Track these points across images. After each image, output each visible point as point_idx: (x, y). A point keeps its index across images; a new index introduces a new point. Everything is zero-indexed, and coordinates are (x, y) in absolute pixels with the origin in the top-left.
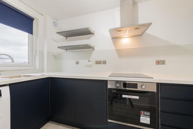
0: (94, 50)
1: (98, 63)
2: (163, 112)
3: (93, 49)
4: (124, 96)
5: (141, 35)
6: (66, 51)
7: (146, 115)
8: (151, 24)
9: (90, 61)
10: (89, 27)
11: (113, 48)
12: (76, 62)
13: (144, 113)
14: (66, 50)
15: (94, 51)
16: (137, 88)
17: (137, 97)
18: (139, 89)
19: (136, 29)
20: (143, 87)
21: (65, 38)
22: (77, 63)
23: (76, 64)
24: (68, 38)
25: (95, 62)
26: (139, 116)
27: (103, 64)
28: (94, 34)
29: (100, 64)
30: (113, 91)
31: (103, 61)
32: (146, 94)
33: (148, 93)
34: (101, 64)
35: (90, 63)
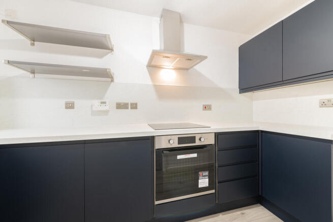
0: (112, 81)
1: (121, 106)
2: (220, 167)
3: (110, 79)
4: (179, 157)
5: (187, 69)
6: (31, 76)
7: (205, 176)
8: (206, 57)
9: (104, 103)
10: (109, 35)
11: (150, 82)
12: (66, 104)
13: (202, 174)
14: (33, 72)
15: (112, 83)
16: (195, 143)
17: (195, 155)
18: (198, 143)
19: (189, 60)
20: (202, 140)
21: (29, 42)
22: (70, 106)
23: (66, 108)
24: (36, 43)
25: (115, 104)
26: (197, 179)
27: (131, 108)
28: (112, 50)
29: (125, 108)
30: (165, 152)
31: (131, 104)
32: (205, 149)
33: (206, 147)
34: (128, 108)
35: (103, 108)
